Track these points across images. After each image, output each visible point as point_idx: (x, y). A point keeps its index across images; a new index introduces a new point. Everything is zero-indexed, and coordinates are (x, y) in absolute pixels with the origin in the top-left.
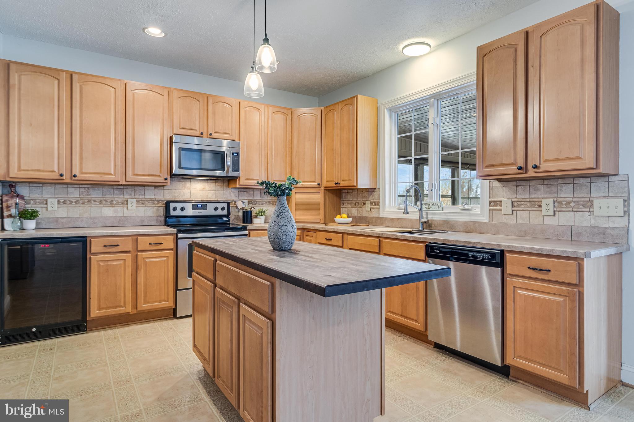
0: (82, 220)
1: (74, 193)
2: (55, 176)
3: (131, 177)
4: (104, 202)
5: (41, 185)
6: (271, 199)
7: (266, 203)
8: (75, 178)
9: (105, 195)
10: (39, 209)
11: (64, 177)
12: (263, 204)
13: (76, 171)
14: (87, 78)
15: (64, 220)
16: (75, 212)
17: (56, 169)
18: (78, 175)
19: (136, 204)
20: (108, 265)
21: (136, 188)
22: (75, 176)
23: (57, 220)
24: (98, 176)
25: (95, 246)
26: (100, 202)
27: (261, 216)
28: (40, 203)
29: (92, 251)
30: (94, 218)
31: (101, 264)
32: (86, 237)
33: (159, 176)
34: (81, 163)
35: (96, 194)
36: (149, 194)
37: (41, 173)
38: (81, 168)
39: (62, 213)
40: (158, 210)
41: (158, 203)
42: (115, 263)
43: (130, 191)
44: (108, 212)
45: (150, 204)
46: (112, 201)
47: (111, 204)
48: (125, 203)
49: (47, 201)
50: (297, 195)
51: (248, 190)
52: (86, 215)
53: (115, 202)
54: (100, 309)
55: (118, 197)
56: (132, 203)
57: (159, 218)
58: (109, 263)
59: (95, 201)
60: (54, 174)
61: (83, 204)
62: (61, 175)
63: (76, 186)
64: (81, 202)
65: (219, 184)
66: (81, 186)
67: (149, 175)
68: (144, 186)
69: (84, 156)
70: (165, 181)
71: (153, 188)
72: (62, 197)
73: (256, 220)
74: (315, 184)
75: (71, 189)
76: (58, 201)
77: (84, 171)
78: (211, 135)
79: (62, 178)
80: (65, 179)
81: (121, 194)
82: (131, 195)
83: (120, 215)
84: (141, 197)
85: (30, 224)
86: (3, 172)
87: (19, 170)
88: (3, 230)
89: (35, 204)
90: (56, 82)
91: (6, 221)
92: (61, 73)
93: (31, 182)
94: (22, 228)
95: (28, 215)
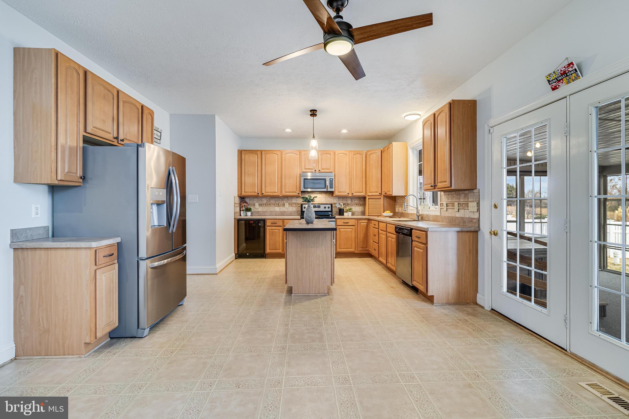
0: (267, 213)
1: (265, 201)
2: (256, 194)
3: (284, 193)
4: (276, 204)
5: (253, 198)
6: (357, 202)
7: (354, 204)
8: (263, 195)
9: (275, 201)
10: (252, 208)
11: (259, 195)
12: (352, 205)
14: (267, 152)
15: (261, 212)
16: (265, 209)
17: (257, 192)
18: (264, 193)
19: (289, 205)
20: (273, 231)
21: (288, 198)
22: (263, 194)
23: (258, 212)
24: (271, 193)
25: (268, 223)
26: (274, 205)
27: (349, 211)
28: (253, 205)
29: (267, 225)
30: (272, 211)
31: (270, 230)
32: (265, 219)
33: (296, 192)
34: (265, 188)
35: (272, 201)
36: (294, 201)
37: (252, 193)
38: (265, 191)
39: (260, 209)
40: (298, 208)
41: (298, 205)
42: (275, 231)
43: (286, 199)
44: (277, 209)
45: (294, 205)
46: (279, 204)
47: (278, 205)
48: (284, 205)
49: (255, 204)
50: (370, 200)
51: (343, 198)
52: (269, 210)
53: (280, 205)
54: (270, 249)
55: (281, 202)
56: (287, 205)
57: (298, 212)
58: (273, 230)
59: (272, 204)
61: (268, 205)
62: (258, 194)
63: (265, 198)
64: (267, 205)
65: (328, 195)
66: (267, 198)
67: (292, 192)
68: (292, 197)
69: (266, 185)
70: (298, 195)
71: (296, 198)
72: (260, 202)
73: (345, 214)
74: (378, 194)
75: (263, 199)
76: (259, 204)
77: (266, 191)
78: (320, 171)
81: (282, 201)
82: (286, 201)
83: (282, 210)
84: (290, 202)
85: (249, 213)
86: (240, 193)
87: (245, 192)
88: (241, 215)
89: (251, 205)
90: (257, 156)
91: (242, 212)
92: (258, 152)
93: (249, 197)
94: (246, 215)
95: (248, 210)
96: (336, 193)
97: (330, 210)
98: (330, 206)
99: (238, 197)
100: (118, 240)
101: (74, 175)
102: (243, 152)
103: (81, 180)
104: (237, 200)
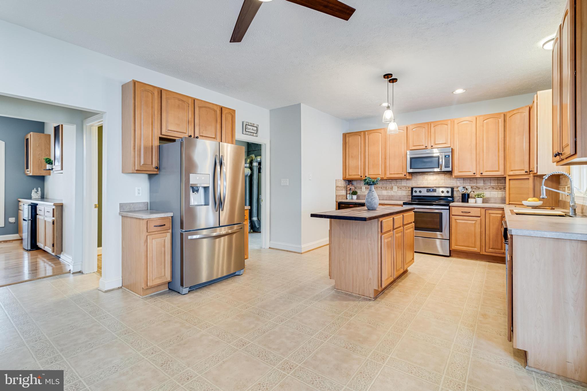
2: (359, 177)
3: (388, 176)
4: (383, 188)
5: (360, 181)
6: (494, 185)
7: (490, 188)
9: (383, 185)
10: (358, 191)
12: (486, 189)
13: (367, 175)
14: (370, 132)
17: (360, 174)
19: (397, 189)
21: (397, 180)
23: (364, 196)
26: (381, 188)
27: (478, 197)
28: (360, 188)
33: (402, 174)
34: (368, 171)
36: (404, 183)
37: (356, 176)
40: (408, 192)
41: (408, 189)
43: (394, 182)
44: (385, 192)
45: (404, 189)
46: (386, 187)
47: (386, 189)
48: (392, 188)
49: (362, 187)
50: (511, 182)
51: (471, 179)
53: (387, 188)
55: (389, 185)
56: (395, 188)
57: (409, 196)
59: (379, 187)
60: (359, 176)
62: (361, 176)
65: (448, 176)
67: (397, 174)
68: (401, 179)
69: (369, 167)
70: (405, 176)
71: (406, 180)
73: (470, 200)
74: (523, 172)
76: (366, 188)
77: (369, 174)
78: (432, 146)
79: (361, 177)
80: (363, 178)
81: (390, 184)
82: (395, 184)
83: (390, 194)
84: (400, 185)
85: (355, 197)
86: (344, 176)
87: (349, 175)
88: (347, 199)
89: (358, 189)
90: (360, 137)
91: (348, 195)
92: (361, 133)
93: (356, 180)
94: (352, 199)
95: (355, 193)
96: (456, 173)
97: (450, 194)
98: (450, 190)
99: (343, 180)
100: (171, 214)
101: (150, 166)
102: (347, 135)
103: (157, 170)
104: (342, 184)
